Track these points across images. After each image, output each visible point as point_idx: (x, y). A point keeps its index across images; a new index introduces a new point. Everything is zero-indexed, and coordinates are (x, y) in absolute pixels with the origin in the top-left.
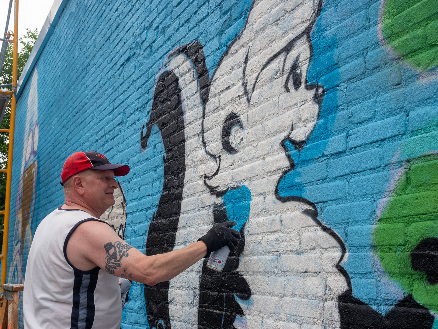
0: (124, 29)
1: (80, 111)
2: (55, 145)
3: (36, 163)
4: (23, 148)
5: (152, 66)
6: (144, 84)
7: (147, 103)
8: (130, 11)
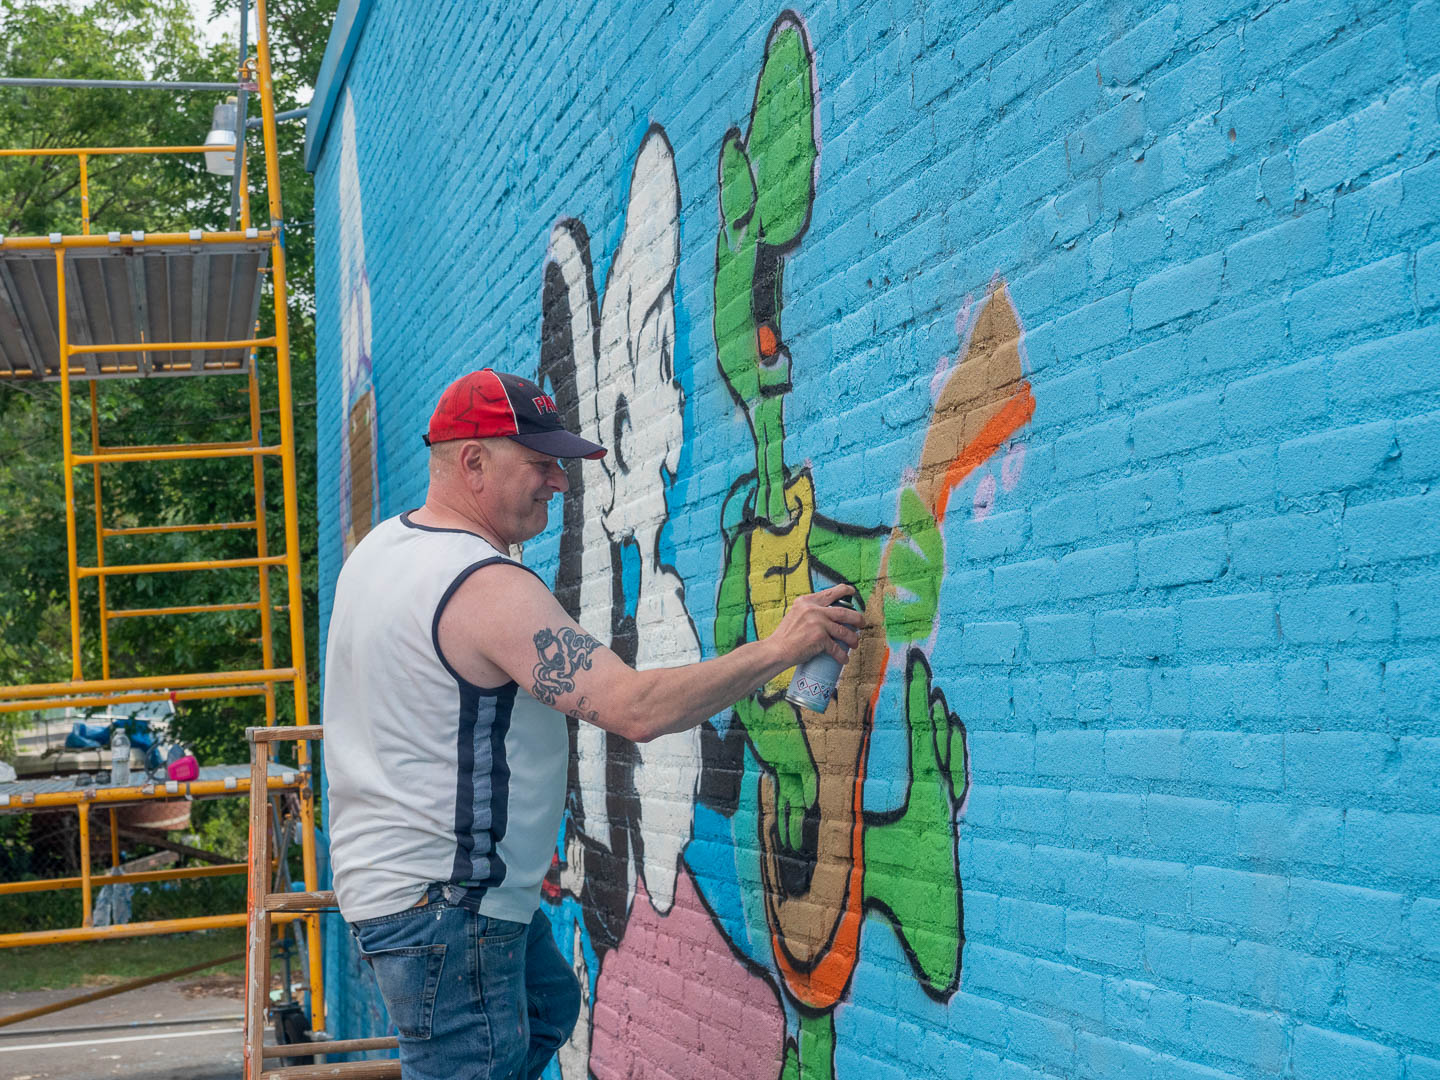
0: (497, 110)
1: (442, 280)
2: (406, 358)
3: (372, 394)
4: (340, 338)
5: (537, 236)
6: (530, 271)
7: (536, 319)
8: (502, 68)
